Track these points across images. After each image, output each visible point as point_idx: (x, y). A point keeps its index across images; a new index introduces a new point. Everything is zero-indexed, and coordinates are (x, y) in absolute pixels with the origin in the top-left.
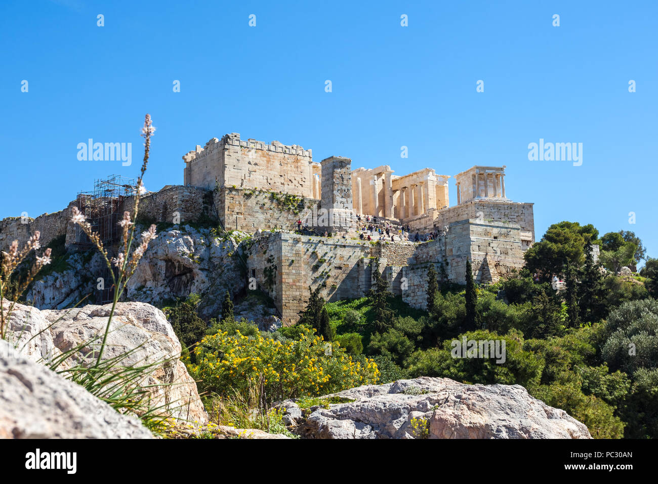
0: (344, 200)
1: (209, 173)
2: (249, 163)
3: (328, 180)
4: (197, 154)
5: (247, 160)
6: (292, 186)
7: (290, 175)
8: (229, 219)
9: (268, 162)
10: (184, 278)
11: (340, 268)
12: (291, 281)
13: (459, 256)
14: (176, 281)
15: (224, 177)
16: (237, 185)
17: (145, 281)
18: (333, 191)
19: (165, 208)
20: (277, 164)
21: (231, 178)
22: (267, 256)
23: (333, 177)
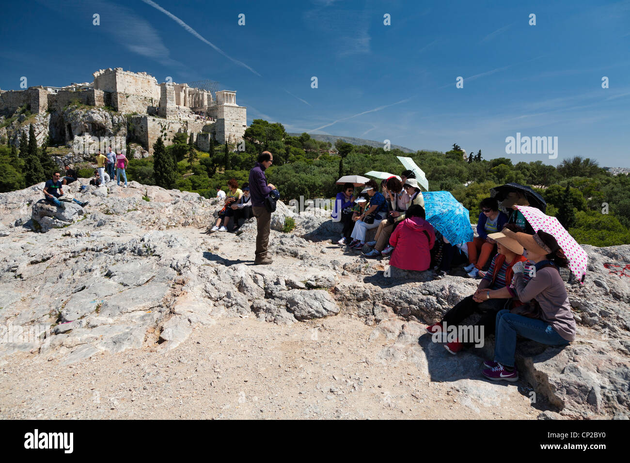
0: (171, 102)
1: (108, 84)
2: (128, 82)
3: (164, 93)
4: (100, 74)
5: (126, 80)
6: (147, 93)
7: (146, 88)
8: (120, 106)
9: (136, 82)
10: (100, 131)
11: (171, 132)
12: (152, 137)
13: (220, 132)
14: (97, 132)
15: (116, 87)
16: (122, 91)
17: (82, 132)
18: (166, 98)
19: (88, 99)
20: (140, 83)
21: (120, 88)
22: (140, 125)
23: (166, 93)
